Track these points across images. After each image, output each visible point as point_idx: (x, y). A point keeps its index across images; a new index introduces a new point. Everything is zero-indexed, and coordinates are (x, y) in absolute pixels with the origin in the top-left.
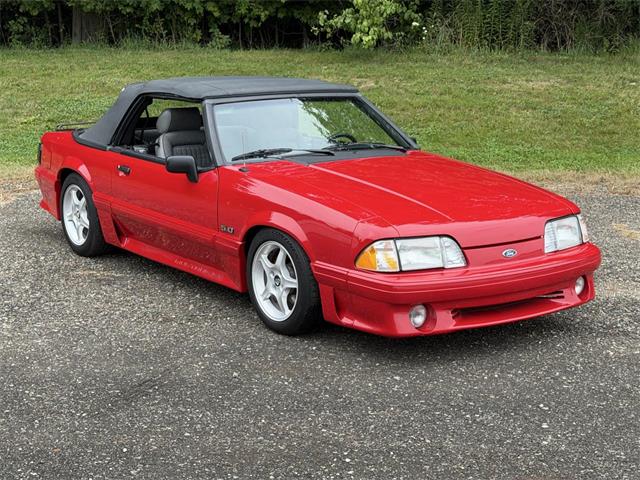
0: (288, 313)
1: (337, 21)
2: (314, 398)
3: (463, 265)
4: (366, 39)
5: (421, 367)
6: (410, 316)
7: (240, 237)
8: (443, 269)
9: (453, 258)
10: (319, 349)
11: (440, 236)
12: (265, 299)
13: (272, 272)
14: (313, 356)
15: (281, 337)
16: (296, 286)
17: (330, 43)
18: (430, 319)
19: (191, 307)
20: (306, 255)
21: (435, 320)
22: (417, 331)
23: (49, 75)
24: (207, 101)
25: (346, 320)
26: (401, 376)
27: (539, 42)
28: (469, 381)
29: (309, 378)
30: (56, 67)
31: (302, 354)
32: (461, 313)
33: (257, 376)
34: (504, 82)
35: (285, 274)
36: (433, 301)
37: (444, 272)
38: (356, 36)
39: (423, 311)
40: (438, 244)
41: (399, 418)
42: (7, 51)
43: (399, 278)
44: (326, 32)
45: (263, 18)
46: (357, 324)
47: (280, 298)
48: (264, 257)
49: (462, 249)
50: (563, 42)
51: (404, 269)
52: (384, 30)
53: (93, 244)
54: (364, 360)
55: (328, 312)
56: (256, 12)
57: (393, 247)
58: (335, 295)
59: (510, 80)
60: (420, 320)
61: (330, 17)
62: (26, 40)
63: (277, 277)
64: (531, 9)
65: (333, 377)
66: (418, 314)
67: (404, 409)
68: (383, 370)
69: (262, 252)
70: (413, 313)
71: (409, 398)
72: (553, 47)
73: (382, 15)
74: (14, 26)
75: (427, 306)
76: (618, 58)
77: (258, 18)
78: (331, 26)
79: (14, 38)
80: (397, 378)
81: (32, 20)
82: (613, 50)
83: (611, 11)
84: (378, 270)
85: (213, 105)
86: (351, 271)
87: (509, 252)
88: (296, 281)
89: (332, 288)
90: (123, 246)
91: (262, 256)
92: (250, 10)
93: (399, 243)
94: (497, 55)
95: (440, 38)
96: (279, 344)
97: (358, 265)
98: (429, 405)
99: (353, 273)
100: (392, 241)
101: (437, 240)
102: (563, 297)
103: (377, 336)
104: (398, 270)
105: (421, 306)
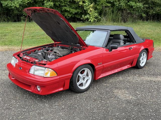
1: (86, 17)
4: (92, 20)
17: (82, 21)
23: (30, 27)
27: (122, 21)
30: (31, 26)
38: (90, 20)
42: (21, 23)
44: (84, 19)
45: (70, 17)
50: (127, 21)
52: (95, 19)
56: (69, 15)
61: (84, 16)
62: (24, 20)
72: (125, 22)
73: (95, 16)
74: (22, 18)
77: (69, 17)
78: (85, 18)
79: (22, 20)
81: (26, 17)
92: (67, 15)
94: (115, 23)
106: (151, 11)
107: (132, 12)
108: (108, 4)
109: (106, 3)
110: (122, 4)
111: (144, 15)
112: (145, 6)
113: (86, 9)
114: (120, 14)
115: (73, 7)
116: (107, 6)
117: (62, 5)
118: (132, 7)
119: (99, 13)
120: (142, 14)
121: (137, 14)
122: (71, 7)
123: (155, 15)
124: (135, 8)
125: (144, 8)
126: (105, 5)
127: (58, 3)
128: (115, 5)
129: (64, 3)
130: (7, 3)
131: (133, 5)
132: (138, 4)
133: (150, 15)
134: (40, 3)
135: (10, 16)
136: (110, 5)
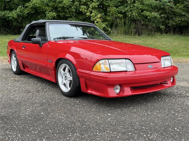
0: (69, 89)
2: (73, 125)
3: (134, 70)
5: (118, 110)
6: (114, 89)
7: (54, 63)
8: (126, 71)
9: (130, 67)
10: (80, 102)
11: (126, 59)
12: (62, 85)
13: (64, 75)
14: (77, 105)
15: (67, 98)
16: (72, 79)
18: (122, 90)
19: (40, 88)
20: (75, 67)
21: (124, 91)
22: (117, 95)
24: (47, 23)
25: (89, 91)
26: (111, 113)
27: (136, 34)
28: (139, 116)
29: (73, 115)
31: (73, 104)
32: (133, 89)
33: (52, 114)
34: (129, 41)
35: (68, 75)
36: (123, 84)
37: (127, 72)
39: (119, 88)
40: (125, 62)
41: (112, 137)
43: (110, 74)
46: (94, 93)
47: (67, 84)
48: (62, 70)
49: (134, 64)
50: (141, 34)
51: (112, 71)
53: (18, 71)
54: (96, 106)
55: (83, 89)
57: (107, 62)
58: (85, 82)
59: (130, 41)
60: (118, 91)
63: (66, 76)
64: (134, 27)
65: (83, 114)
66: (117, 89)
67: (114, 131)
68: (104, 111)
69: (61, 68)
70: (115, 88)
71: (115, 124)
72: (139, 35)
73: (102, 27)
75: (120, 85)
76: (153, 37)
80: (109, 114)
82: (152, 36)
83: (152, 27)
84: (101, 71)
85: (49, 24)
86: (91, 72)
87: (150, 66)
88: (72, 77)
89: (84, 79)
90: (25, 71)
91: (61, 70)
93: (110, 61)
94: (127, 36)
95: (115, 33)
96: (65, 100)
97: (94, 70)
98: (125, 128)
99: (92, 73)
100: (107, 60)
101: (124, 60)
102: (167, 84)
103: (101, 97)
104: (109, 71)
105: (118, 86)
106: (171, 22)
107: (147, 23)
108: (120, 15)
109: (117, 14)
110: (135, 14)
111: (162, 27)
112: (162, 15)
113: (92, 20)
114: (133, 25)
115: (80, 19)
116: (118, 16)
117: (67, 16)
118: (146, 17)
119: (110, 25)
120: (160, 25)
121: (154, 25)
122: (78, 18)
123: (177, 27)
124: (150, 18)
125: (162, 19)
126: (116, 16)
127: (62, 14)
128: (127, 15)
129: (69, 14)
130: (4, 13)
131: (147, 15)
132: (153, 13)
133: (169, 26)
134: (43, 14)
135: (10, 29)
136: (122, 15)
